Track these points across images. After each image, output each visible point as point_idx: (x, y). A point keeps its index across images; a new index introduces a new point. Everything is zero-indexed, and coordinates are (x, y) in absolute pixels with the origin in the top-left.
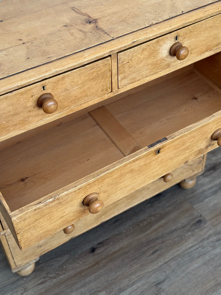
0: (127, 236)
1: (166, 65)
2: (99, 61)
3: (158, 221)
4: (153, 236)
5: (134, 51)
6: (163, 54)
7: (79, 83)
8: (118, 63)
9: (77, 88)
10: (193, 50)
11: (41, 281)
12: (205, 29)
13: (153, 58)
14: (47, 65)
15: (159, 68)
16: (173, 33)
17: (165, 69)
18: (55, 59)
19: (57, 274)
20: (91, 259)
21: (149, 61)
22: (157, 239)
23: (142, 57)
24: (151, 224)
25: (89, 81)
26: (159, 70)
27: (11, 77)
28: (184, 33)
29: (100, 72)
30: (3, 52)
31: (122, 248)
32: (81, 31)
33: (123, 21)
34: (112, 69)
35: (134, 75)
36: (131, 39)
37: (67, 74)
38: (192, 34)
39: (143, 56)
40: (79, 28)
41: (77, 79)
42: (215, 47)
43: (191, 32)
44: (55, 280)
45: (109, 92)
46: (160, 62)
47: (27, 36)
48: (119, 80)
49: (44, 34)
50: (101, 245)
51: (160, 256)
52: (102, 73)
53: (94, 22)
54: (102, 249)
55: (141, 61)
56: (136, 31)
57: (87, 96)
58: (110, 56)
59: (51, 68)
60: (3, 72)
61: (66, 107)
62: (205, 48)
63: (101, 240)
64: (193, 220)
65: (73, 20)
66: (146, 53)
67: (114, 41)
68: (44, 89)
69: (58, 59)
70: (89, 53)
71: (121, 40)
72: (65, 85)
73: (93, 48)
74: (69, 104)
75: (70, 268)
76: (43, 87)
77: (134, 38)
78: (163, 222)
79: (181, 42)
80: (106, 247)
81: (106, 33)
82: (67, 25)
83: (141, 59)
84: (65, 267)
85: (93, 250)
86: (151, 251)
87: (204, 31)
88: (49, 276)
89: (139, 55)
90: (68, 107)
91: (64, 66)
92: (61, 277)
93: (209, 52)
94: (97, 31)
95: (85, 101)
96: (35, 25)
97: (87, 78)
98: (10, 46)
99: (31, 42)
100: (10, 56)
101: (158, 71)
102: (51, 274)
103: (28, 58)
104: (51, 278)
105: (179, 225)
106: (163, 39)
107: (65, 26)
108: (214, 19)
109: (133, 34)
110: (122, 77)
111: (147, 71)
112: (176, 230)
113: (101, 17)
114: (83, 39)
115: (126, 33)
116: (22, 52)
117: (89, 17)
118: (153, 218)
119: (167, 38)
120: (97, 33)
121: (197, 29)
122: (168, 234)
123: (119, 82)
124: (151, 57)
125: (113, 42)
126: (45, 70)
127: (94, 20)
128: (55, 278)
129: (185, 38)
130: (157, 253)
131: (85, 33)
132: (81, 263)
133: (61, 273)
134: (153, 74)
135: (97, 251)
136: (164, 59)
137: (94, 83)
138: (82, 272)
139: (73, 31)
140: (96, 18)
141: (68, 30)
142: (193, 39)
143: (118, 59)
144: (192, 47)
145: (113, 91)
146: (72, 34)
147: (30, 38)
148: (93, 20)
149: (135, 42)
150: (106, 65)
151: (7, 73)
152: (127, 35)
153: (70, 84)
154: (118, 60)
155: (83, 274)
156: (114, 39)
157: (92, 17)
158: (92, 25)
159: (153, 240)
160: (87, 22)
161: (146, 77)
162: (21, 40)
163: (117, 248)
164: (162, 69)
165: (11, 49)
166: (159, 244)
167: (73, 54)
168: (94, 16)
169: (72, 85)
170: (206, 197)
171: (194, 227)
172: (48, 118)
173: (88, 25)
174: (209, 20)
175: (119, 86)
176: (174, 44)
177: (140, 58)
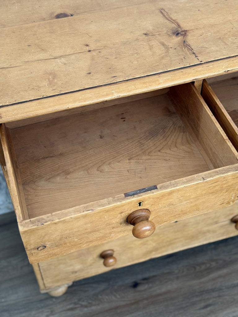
0: (178, 278)
3: (218, 268)
4: (209, 286)
11: (71, 306)
14: (109, 87)
18: (121, 80)
19: (89, 303)
20: (131, 295)
22: (213, 290)
24: (209, 270)
27: (62, 96)
30: (62, 59)
31: (169, 292)
32: (163, 44)
33: (220, 38)
36: (224, 67)
40: (162, 40)
44: (86, 309)
47: (96, 41)
49: (117, 41)
50: (145, 281)
51: (212, 312)
53: (182, 35)
54: (146, 286)
56: (233, 57)
58: (193, 83)
59: (113, 91)
60: (54, 88)
63: (146, 275)
65: (158, 28)
67: (201, 66)
69: (125, 81)
70: (165, 78)
71: (211, 66)
73: (172, 73)
75: (105, 300)
77: (229, 66)
78: (225, 271)
80: (151, 285)
81: (194, 53)
82: (148, 33)
84: (100, 297)
85: (135, 285)
86: (203, 304)
88: (81, 303)
91: (130, 91)
92: (94, 308)
94: (184, 48)
96: (109, 28)
98: (72, 52)
99: (98, 51)
100: (69, 66)
102: (83, 301)
103: (90, 73)
104: (82, 306)
107: (145, 34)
109: (229, 60)
113: (193, 28)
114: (163, 58)
115: (219, 58)
116: (84, 62)
117: (179, 26)
118: (214, 264)
120: (183, 50)
122: (228, 288)
125: (200, 68)
126: (105, 93)
127: (184, 31)
128: (86, 307)
130: (209, 309)
131: (167, 48)
132: (118, 297)
133: (94, 303)
135: (140, 288)
138: (117, 308)
139: (153, 44)
140: (187, 29)
141: (148, 41)
146: (151, 48)
147: (99, 44)
148: (182, 31)
149: (229, 71)
151: (60, 89)
152: (221, 61)
155: (119, 311)
156: (202, 64)
157: (182, 26)
158: (180, 38)
159: (208, 292)
160: (174, 33)
162: (87, 45)
163: (164, 289)
165: (73, 57)
166: (214, 297)
167: (144, 77)
168: (185, 26)
173: (174, 37)
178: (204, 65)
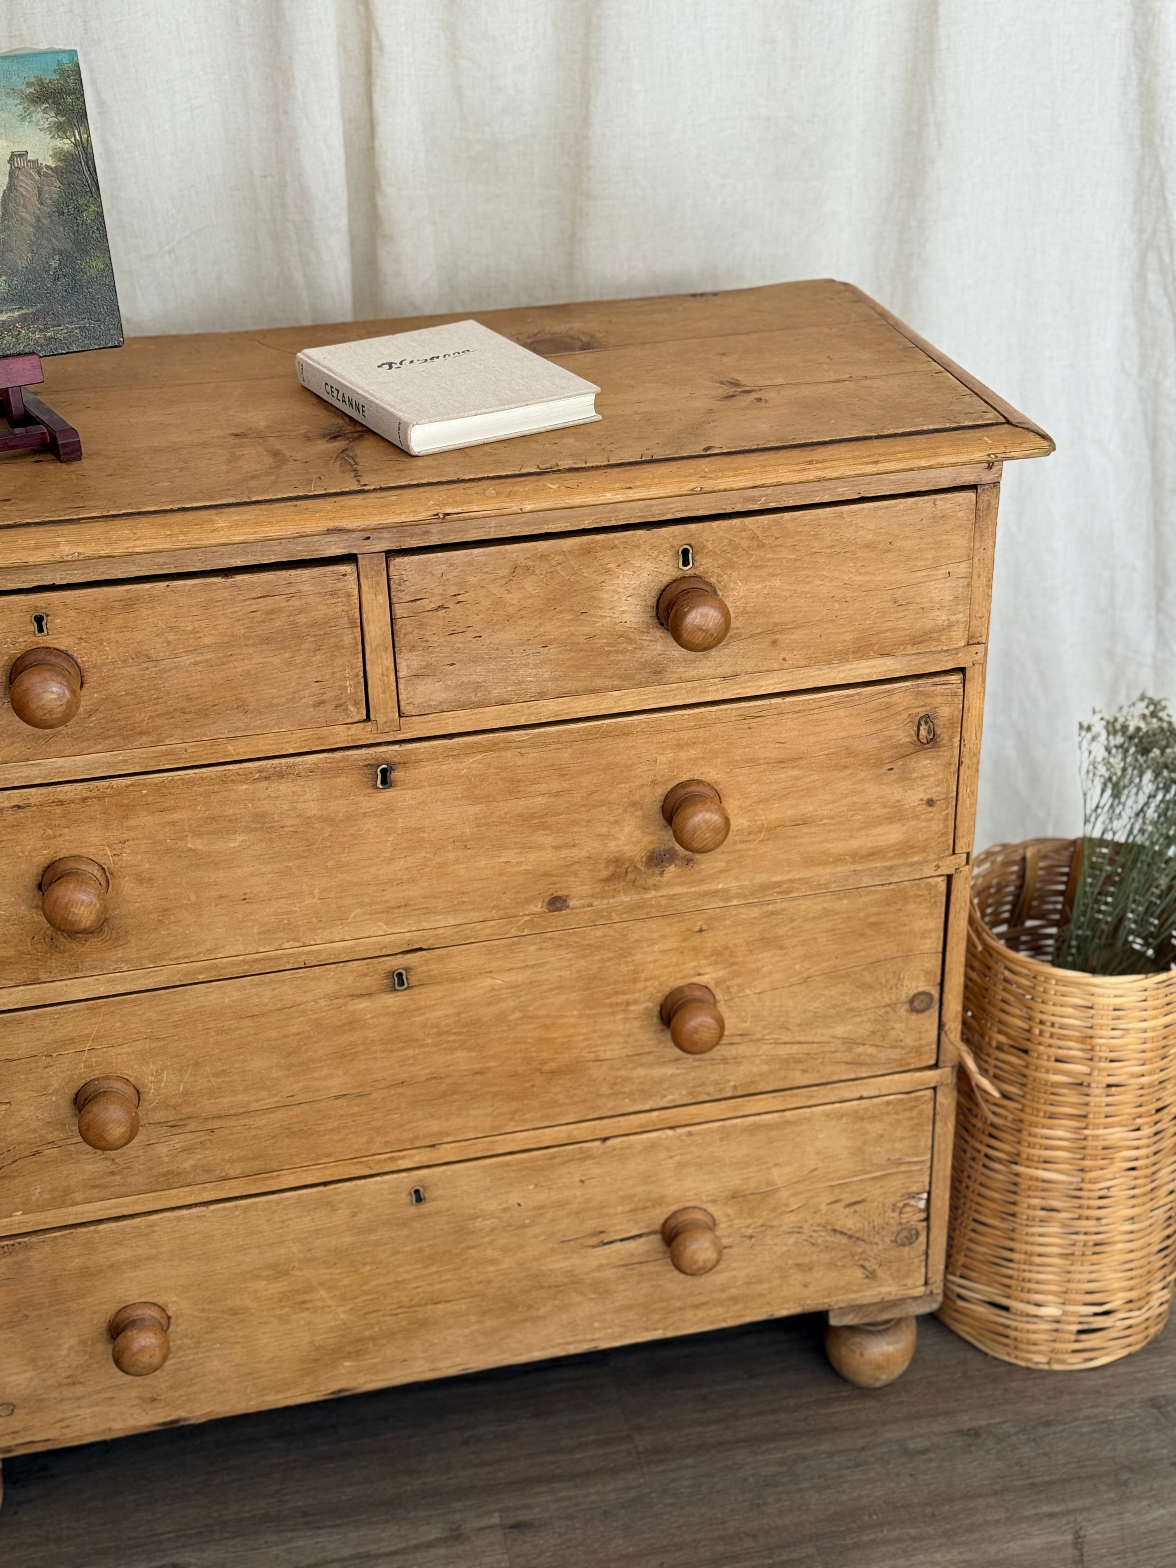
1: (644, 665)
2: (299, 572)
5: (470, 563)
6: (623, 612)
7: (206, 641)
8: (394, 600)
9: (196, 664)
10: (782, 631)
12: (838, 549)
13: (568, 616)
14: (51, 527)
15: (609, 673)
16: (664, 529)
17: (639, 685)
18: (93, 516)
21: (551, 628)
23: (513, 598)
25: (253, 645)
26: (608, 683)
28: (726, 542)
29: (302, 619)
32: (276, 454)
34: (364, 616)
35: (477, 673)
37: (147, 590)
38: (770, 556)
39: (517, 595)
40: (277, 447)
41: (196, 624)
42: (903, 643)
43: (764, 545)
45: (355, 719)
46: (609, 645)
48: (400, 674)
49: (139, 446)
52: (314, 624)
53: (350, 438)
55: (509, 618)
56: (472, 480)
57: (242, 707)
58: (350, 558)
59: (59, 539)
61: (141, 733)
62: (848, 637)
65: (284, 424)
66: (530, 585)
67: (361, 497)
68: (41, 630)
69: (106, 517)
71: (393, 498)
72: (139, 636)
73: (264, 507)
74: (159, 722)
76: (39, 620)
77: (454, 501)
79: (713, 580)
81: (355, 470)
82: (248, 432)
83: (511, 610)
87: (830, 556)
89: (496, 589)
90: (154, 737)
93: (874, 662)
94: (332, 462)
95: (237, 729)
97: (240, 630)
101: (599, 682)
106: (615, 547)
107: (237, 435)
108: (880, 513)
110: (415, 664)
111: (546, 673)
114: (254, 477)
115: (423, 482)
119: (638, 546)
120: (326, 465)
121: (790, 542)
123: (401, 687)
124: (561, 612)
129: (731, 565)
131: (282, 461)
134: (577, 693)
136: (632, 636)
137: (276, 661)
139: (245, 452)
141: (234, 448)
142: (776, 582)
143: (392, 582)
144: (777, 618)
145: (372, 717)
146: (233, 460)
148: (352, 432)
149: (448, 514)
150: (333, 593)
152: (428, 488)
153: (162, 634)
154: (393, 586)
156: (368, 491)
158: (337, 445)
160: (325, 435)
161: (542, 696)
164: (620, 678)
167: (172, 511)
169: (169, 642)
172: (60, 762)
173: (320, 442)
174: (851, 512)
175: (402, 703)
176: (675, 581)
177: (499, 603)
178: (372, 495)
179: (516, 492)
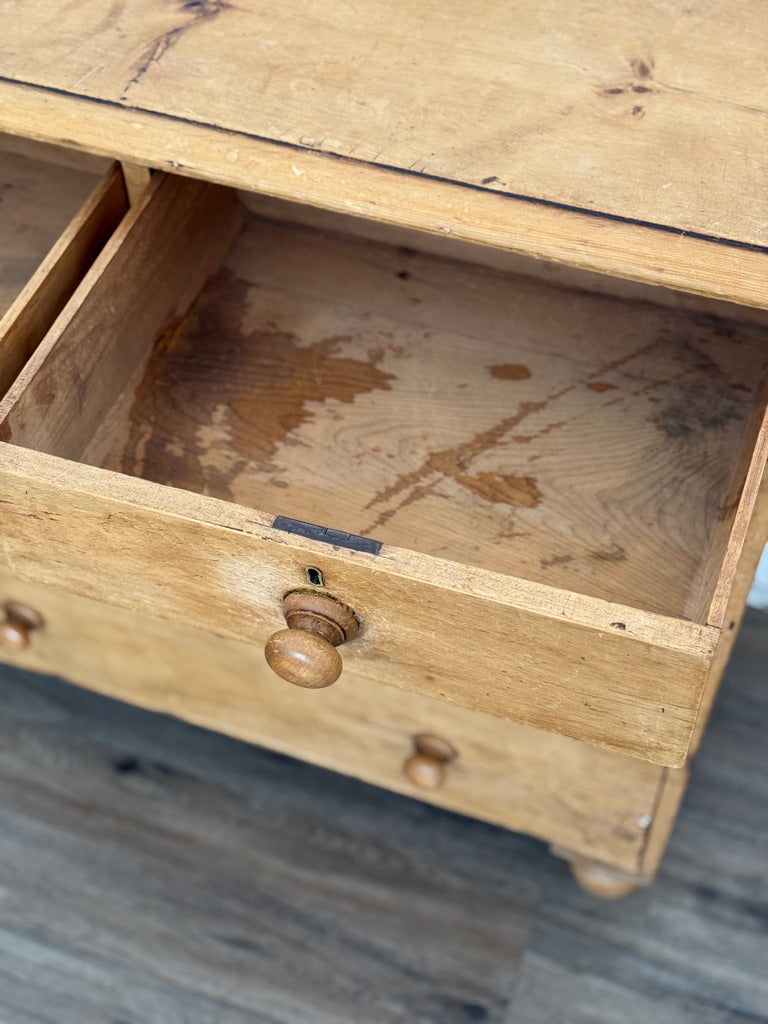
0: (243, 823)
3: (373, 876)
4: (301, 902)
20: (95, 783)
22: (299, 918)
24: (343, 863)
31: (187, 840)
32: (116, 11)
50: (158, 774)
51: (240, 968)
53: (202, 11)
58: (114, 162)
63: (177, 762)
64: (465, 984)
77: (189, 151)
78: (382, 894)
81: (143, 70)
85: (128, 766)
86: (238, 932)
94: (142, 46)
105: (408, 954)
112: (378, 955)
115: (182, 115)
118: (371, 856)
120: (130, 50)
122: (345, 941)
127: (223, 4)
130: (242, 953)
131: (106, 26)
132: (63, 764)
135: (132, 782)
149: (181, 166)
158: (180, 17)
159: (282, 910)
166: (283, 937)
170: (606, 973)
171: (435, 1008)
173: (172, 7)
179: (257, 164)
